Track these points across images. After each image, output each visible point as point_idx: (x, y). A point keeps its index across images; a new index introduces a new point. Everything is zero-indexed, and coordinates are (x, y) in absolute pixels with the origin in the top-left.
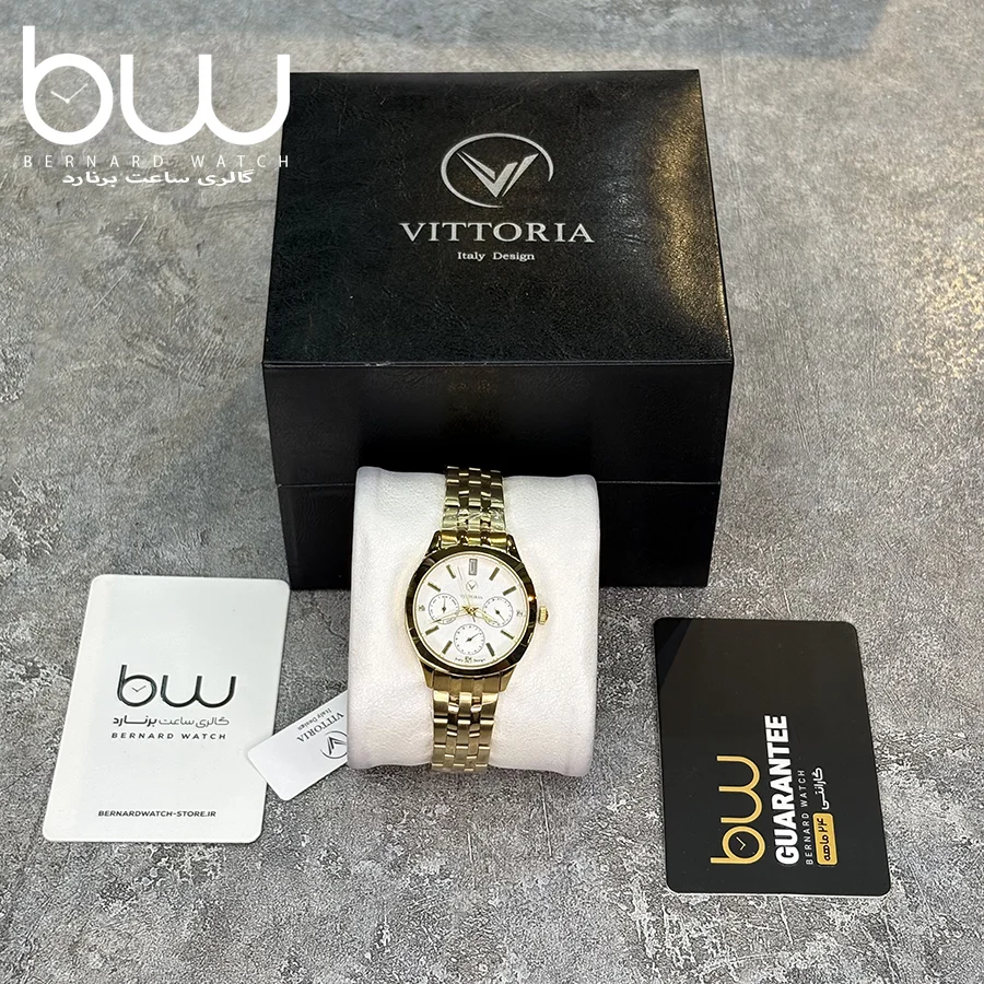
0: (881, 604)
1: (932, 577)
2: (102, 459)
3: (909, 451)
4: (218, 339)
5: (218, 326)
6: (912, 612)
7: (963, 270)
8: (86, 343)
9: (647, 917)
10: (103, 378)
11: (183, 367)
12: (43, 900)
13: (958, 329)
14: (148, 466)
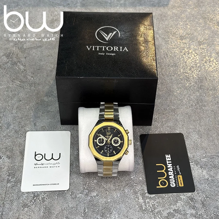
0: (184, 128)
1: (194, 121)
2: (10, 108)
3: (186, 94)
4: (32, 79)
5: (32, 76)
6: (191, 129)
7: (194, 53)
8: (2, 82)
9: (142, 201)
10: (7, 89)
11: (25, 86)
12: (9, 209)
13: (194, 66)
14: (20, 109)
